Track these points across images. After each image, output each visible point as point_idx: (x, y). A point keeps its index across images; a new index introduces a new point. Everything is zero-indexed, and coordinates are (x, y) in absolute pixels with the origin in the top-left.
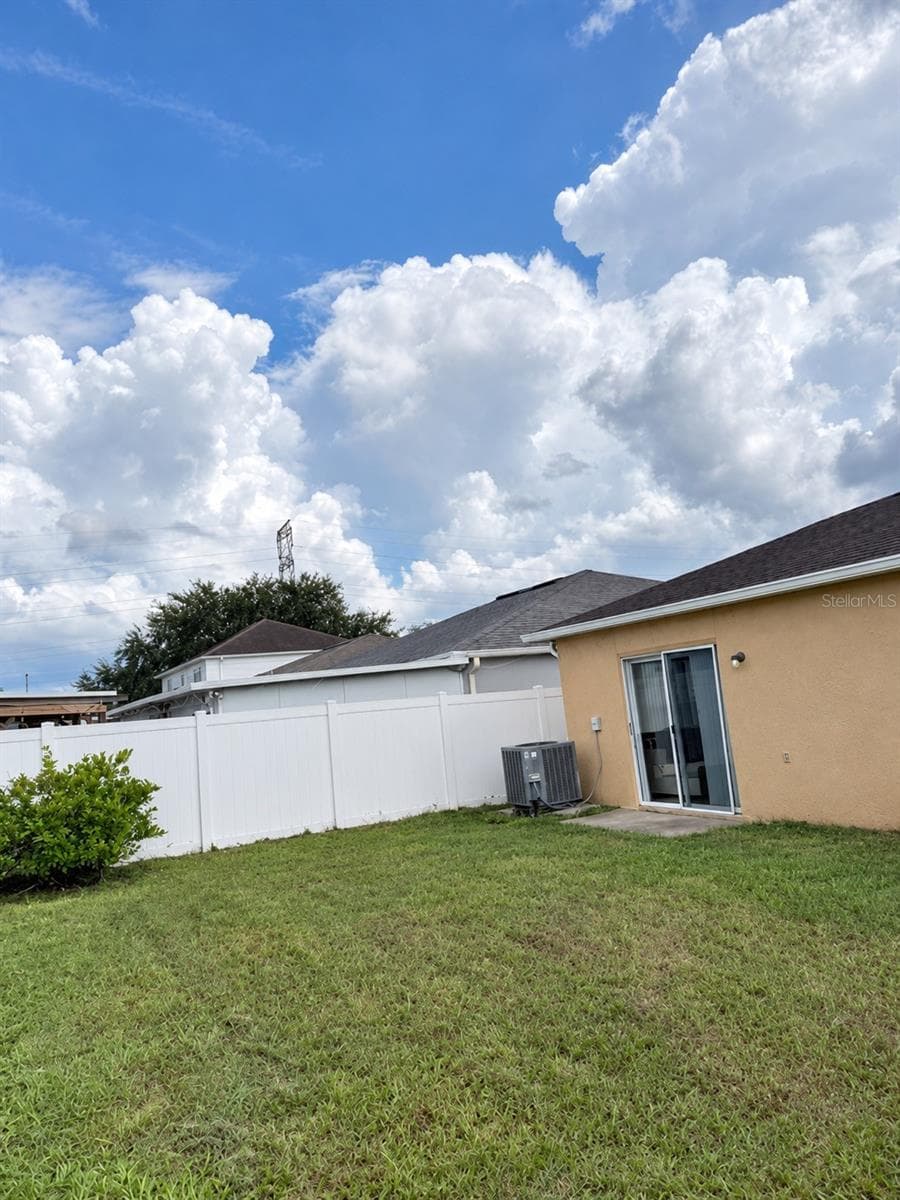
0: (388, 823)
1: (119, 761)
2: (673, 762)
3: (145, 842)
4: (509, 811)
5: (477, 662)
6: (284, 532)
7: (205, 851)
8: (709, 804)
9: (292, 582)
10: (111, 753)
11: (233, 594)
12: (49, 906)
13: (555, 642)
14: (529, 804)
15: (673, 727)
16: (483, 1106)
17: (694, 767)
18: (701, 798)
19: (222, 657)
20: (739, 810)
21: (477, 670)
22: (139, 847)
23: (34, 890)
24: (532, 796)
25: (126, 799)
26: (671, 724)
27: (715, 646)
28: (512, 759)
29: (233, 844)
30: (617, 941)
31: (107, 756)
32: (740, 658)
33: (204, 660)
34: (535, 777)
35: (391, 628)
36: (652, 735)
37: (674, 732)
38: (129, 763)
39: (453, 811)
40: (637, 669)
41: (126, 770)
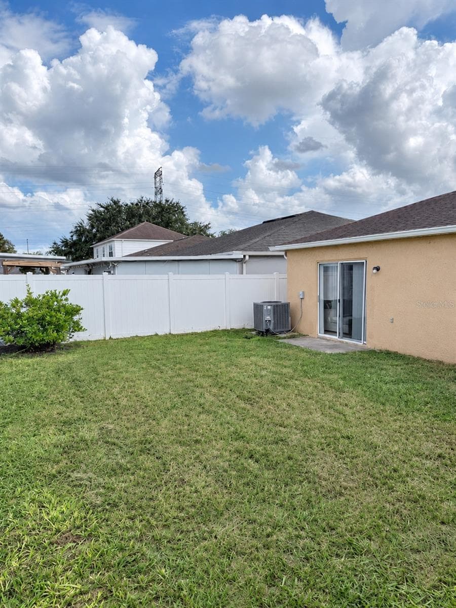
0: (196, 333)
1: (64, 294)
2: (337, 316)
3: (76, 334)
4: (254, 333)
5: (247, 257)
6: (158, 174)
7: (106, 339)
8: (351, 338)
9: (160, 202)
10: (59, 290)
11: (130, 207)
12: (30, 361)
13: (286, 251)
14: (264, 331)
15: (339, 300)
16: (209, 479)
17: (347, 319)
18: (348, 334)
19: (123, 240)
20: (365, 342)
21: (246, 261)
22: (73, 336)
23: (23, 352)
24: (266, 327)
25: (67, 313)
26: (338, 298)
27: (366, 261)
28: (258, 308)
29: (120, 337)
30: (289, 405)
31: (57, 292)
32: (378, 269)
33: (114, 241)
34: (268, 318)
35: (210, 232)
36: (330, 302)
37: (339, 302)
38: (68, 296)
39: (228, 330)
40: (326, 269)
41: (67, 300)
